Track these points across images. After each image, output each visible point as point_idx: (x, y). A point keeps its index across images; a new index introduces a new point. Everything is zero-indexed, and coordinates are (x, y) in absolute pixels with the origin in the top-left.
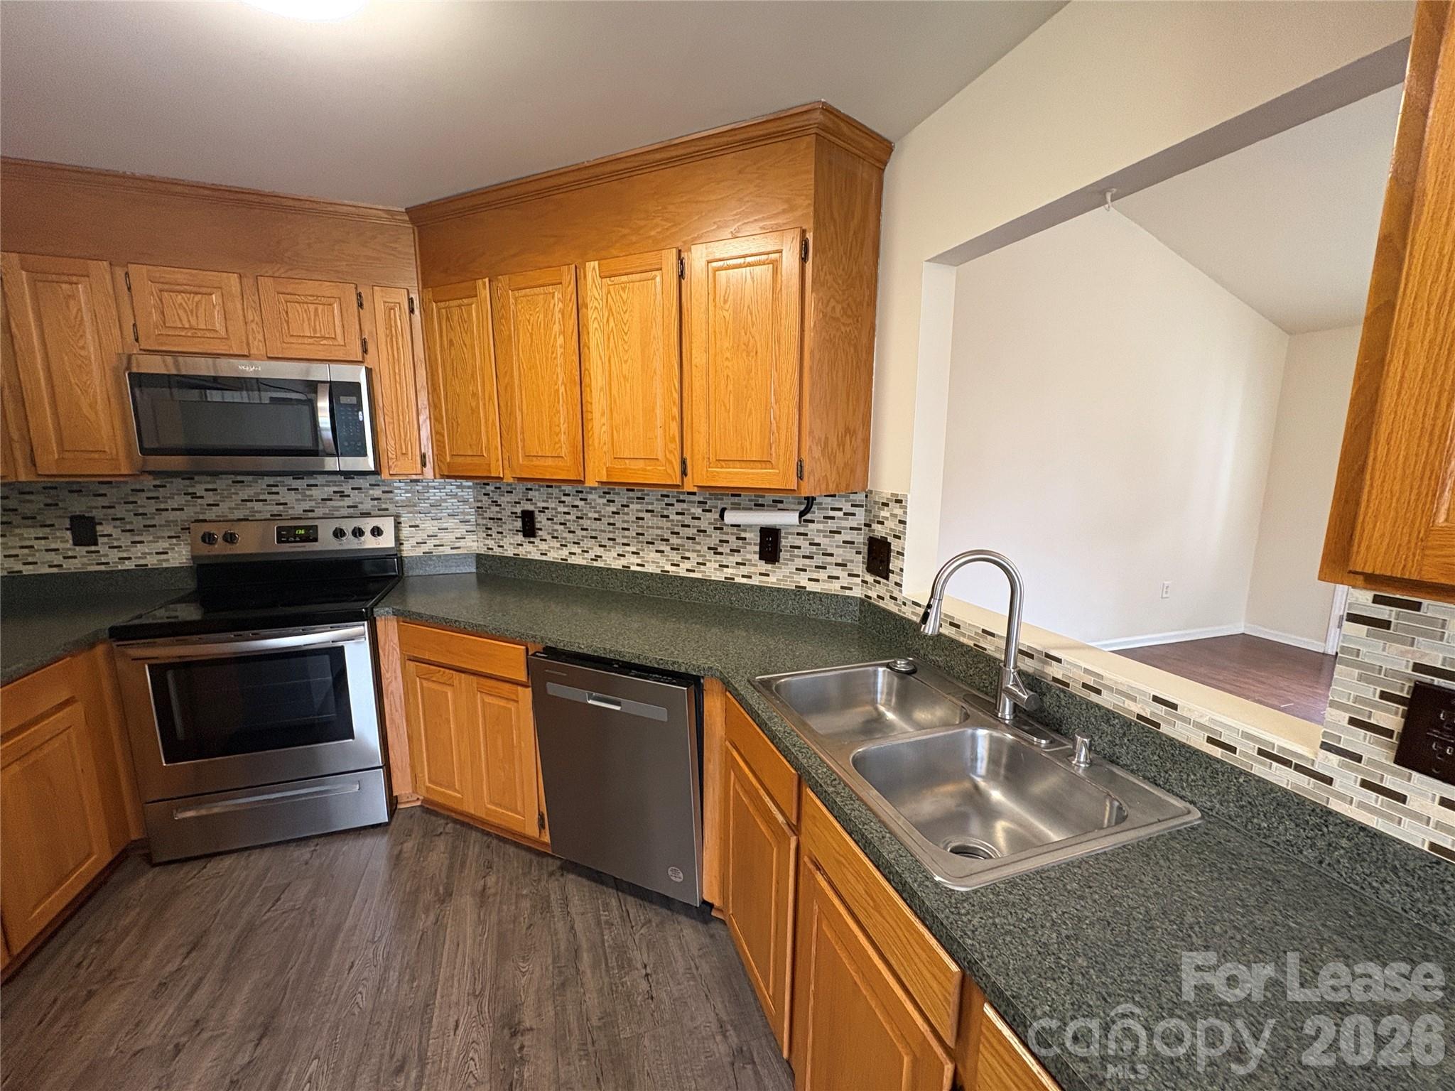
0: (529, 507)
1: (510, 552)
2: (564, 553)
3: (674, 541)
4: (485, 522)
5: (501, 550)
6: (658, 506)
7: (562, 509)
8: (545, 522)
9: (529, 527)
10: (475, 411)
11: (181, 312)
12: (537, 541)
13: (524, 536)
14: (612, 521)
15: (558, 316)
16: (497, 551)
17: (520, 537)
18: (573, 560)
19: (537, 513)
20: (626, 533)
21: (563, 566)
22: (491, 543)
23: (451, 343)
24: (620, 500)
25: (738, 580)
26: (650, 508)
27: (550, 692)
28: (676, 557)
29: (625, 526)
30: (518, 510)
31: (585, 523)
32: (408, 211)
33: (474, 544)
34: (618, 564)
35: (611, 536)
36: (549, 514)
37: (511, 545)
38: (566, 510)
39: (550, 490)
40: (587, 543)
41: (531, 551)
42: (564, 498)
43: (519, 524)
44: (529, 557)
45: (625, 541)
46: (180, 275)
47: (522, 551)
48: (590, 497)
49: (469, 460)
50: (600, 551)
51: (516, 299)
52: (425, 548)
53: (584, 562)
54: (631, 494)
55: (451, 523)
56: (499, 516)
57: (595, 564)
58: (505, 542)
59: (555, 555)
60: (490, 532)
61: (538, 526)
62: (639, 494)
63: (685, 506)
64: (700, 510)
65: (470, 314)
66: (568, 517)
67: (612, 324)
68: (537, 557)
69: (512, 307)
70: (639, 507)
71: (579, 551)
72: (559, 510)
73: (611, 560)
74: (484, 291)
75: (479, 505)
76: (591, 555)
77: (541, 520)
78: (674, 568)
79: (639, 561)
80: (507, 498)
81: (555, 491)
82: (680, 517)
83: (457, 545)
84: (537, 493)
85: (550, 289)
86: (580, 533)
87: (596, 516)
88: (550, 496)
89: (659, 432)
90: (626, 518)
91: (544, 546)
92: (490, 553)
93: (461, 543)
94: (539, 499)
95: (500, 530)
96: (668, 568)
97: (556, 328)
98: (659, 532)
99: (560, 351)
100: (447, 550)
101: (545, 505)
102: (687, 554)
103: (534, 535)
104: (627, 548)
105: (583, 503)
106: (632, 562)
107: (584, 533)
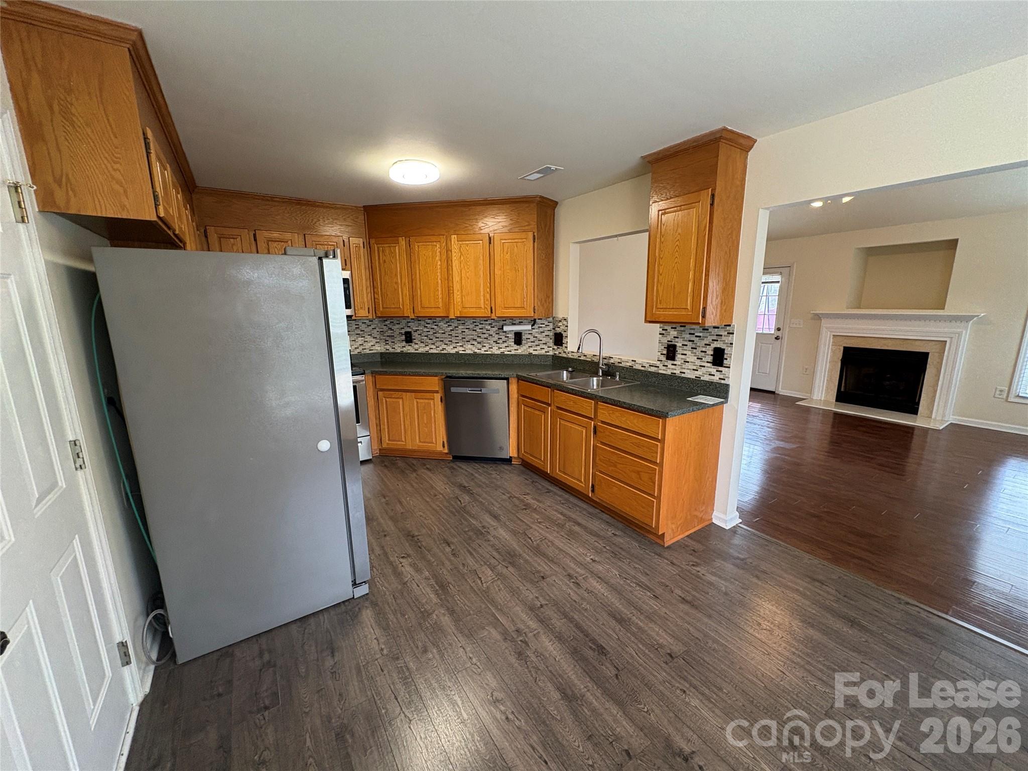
0: (409, 330)
1: (399, 351)
2: (427, 348)
3: (479, 340)
4: (384, 338)
5: (393, 350)
6: (471, 326)
7: (426, 330)
8: (417, 336)
9: (409, 338)
10: (396, 290)
11: (276, 249)
12: (413, 344)
13: (406, 343)
14: (450, 333)
15: (438, 254)
16: (391, 350)
17: (404, 343)
18: (431, 351)
19: (413, 332)
20: (457, 338)
21: (427, 355)
22: (388, 347)
23: (385, 262)
24: (454, 325)
25: (506, 353)
26: (468, 327)
27: (452, 391)
28: (479, 346)
29: (457, 335)
30: (403, 331)
31: (438, 335)
32: (364, 207)
33: (379, 348)
34: (453, 351)
35: (450, 340)
36: (419, 332)
37: (399, 347)
38: (428, 330)
39: (420, 322)
40: (438, 344)
41: (410, 349)
42: (427, 325)
43: (403, 337)
44: (409, 352)
45: (457, 341)
46: (275, 235)
47: (405, 350)
48: (440, 324)
49: (392, 310)
50: (445, 346)
51: (418, 246)
52: (358, 350)
53: (437, 352)
54: (459, 322)
55: (369, 338)
56: (393, 335)
57: (442, 352)
58: (396, 346)
59: (421, 350)
60: (387, 342)
61: (413, 338)
62: (463, 322)
63: (483, 326)
64: (489, 327)
65: (395, 251)
66: (429, 333)
67: (462, 258)
68: (413, 351)
69: (417, 249)
70: (463, 327)
71: (435, 347)
72: (424, 330)
73: (450, 350)
74: (402, 242)
75: (381, 330)
76: (441, 348)
77: (415, 335)
78: (479, 351)
79: (463, 349)
80: (397, 326)
81: (422, 323)
82: (481, 330)
83: (372, 349)
84: (413, 324)
85: (435, 243)
86: (435, 339)
87: (443, 332)
88: (419, 325)
89: (482, 298)
90: (457, 332)
91: (416, 346)
92: (388, 351)
93: (373, 348)
94: (413, 326)
95: (393, 341)
96: (477, 351)
97: (438, 258)
98: (472, 337)
99: (439, 267)
100: (368, 351)
101: (417, 328)
102: (485, 345)
103: (412, 342)
104: (458, 344)
105: (436, 327)
106: (460, 350)
107: (437, 339)
